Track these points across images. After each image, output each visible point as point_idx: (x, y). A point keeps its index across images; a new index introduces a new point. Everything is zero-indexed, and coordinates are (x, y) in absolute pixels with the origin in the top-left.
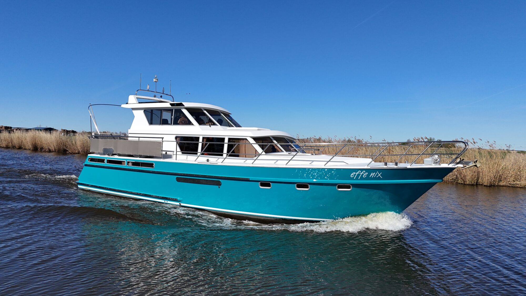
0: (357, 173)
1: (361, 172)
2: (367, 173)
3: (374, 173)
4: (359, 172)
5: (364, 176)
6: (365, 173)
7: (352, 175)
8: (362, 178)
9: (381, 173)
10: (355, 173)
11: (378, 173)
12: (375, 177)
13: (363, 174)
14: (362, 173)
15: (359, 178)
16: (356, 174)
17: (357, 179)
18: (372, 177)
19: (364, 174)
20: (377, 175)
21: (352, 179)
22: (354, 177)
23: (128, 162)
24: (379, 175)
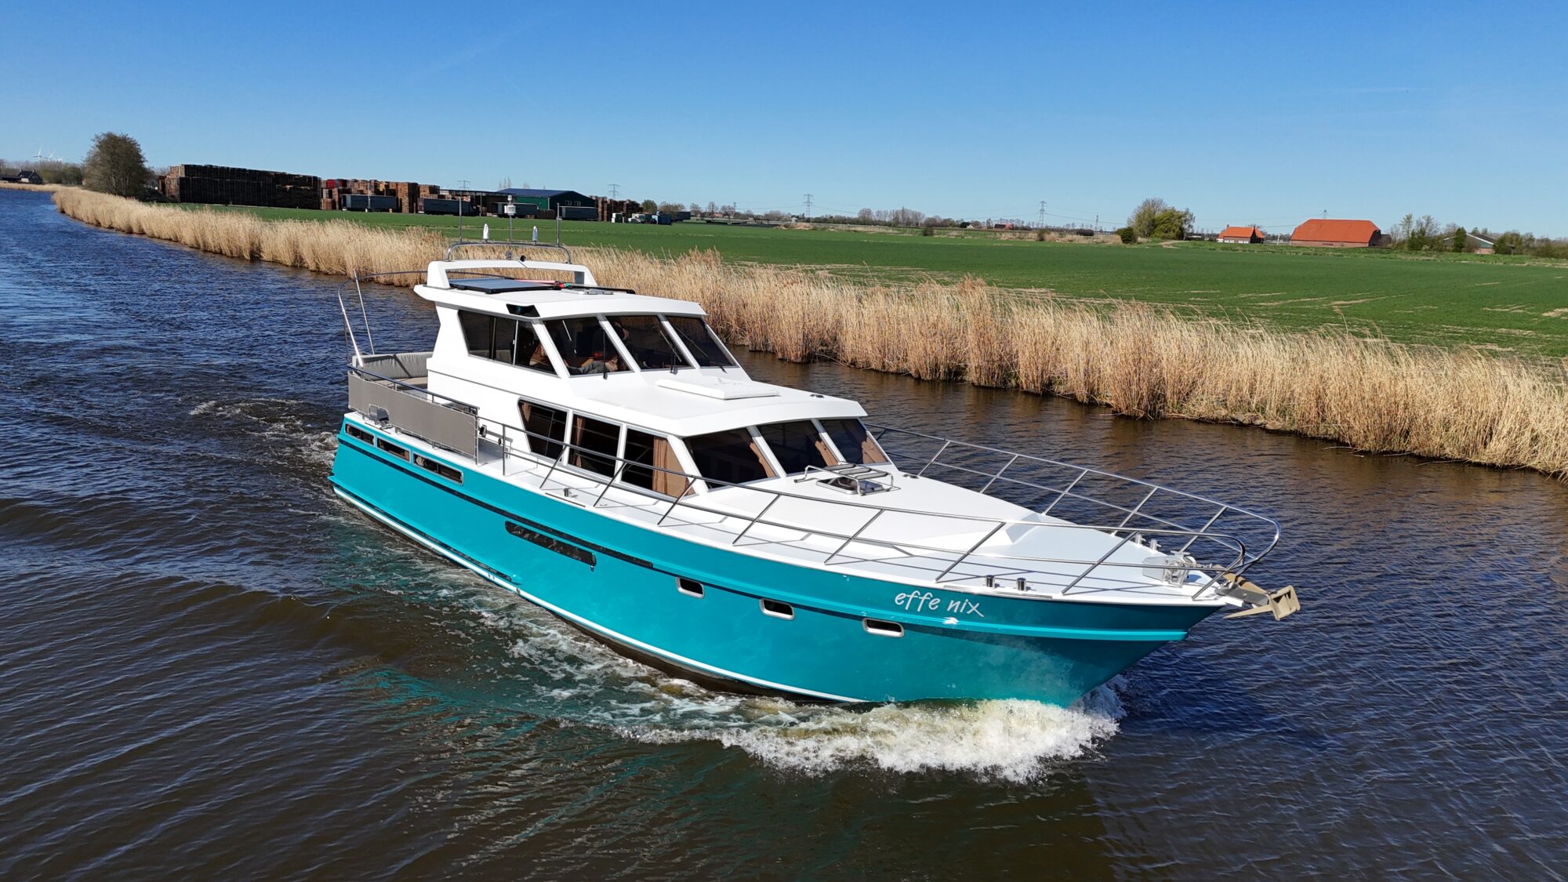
0: (912, 596)
1: (922, 595)
2: (939, 600)
3: (959, 603)
4: (916, 594)
5: (933, 606)
6: (932, 599)
7: (897, 598)
8: (926, 611)
9: (978, 605)
10: (905, 595)
11: (968, 605)
12: (961, 611)
13: (927, 602)
14: (925, 598)
15: (919, 610)
16: (908, 598)
17: (913, 610)
18: (955, 611)
19: (929, 601)
20: (968, 608)
21: (901, 609)
22: (905, 604)
23: (416, 457)
24: (974, 608)
